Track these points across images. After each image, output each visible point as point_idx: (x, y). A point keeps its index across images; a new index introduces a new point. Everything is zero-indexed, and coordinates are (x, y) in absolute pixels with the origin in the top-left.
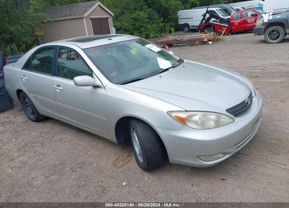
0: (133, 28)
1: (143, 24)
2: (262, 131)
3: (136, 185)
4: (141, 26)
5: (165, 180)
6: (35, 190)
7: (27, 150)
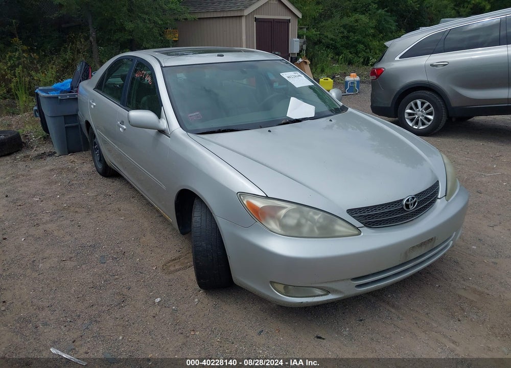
0: (343, 43)
1: (364, 38)
2: (459, 269)
3: (174, 308)
4: (359, 42)
5: (223, 311)
6: (35, 275)
7: (64, 215)
